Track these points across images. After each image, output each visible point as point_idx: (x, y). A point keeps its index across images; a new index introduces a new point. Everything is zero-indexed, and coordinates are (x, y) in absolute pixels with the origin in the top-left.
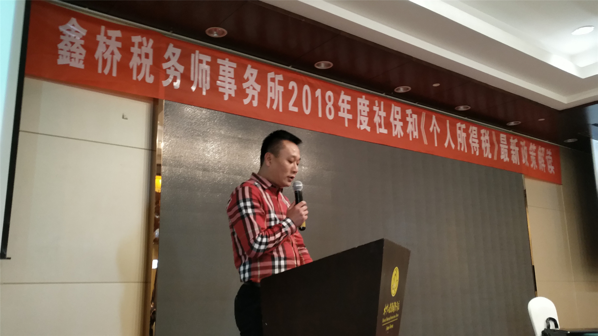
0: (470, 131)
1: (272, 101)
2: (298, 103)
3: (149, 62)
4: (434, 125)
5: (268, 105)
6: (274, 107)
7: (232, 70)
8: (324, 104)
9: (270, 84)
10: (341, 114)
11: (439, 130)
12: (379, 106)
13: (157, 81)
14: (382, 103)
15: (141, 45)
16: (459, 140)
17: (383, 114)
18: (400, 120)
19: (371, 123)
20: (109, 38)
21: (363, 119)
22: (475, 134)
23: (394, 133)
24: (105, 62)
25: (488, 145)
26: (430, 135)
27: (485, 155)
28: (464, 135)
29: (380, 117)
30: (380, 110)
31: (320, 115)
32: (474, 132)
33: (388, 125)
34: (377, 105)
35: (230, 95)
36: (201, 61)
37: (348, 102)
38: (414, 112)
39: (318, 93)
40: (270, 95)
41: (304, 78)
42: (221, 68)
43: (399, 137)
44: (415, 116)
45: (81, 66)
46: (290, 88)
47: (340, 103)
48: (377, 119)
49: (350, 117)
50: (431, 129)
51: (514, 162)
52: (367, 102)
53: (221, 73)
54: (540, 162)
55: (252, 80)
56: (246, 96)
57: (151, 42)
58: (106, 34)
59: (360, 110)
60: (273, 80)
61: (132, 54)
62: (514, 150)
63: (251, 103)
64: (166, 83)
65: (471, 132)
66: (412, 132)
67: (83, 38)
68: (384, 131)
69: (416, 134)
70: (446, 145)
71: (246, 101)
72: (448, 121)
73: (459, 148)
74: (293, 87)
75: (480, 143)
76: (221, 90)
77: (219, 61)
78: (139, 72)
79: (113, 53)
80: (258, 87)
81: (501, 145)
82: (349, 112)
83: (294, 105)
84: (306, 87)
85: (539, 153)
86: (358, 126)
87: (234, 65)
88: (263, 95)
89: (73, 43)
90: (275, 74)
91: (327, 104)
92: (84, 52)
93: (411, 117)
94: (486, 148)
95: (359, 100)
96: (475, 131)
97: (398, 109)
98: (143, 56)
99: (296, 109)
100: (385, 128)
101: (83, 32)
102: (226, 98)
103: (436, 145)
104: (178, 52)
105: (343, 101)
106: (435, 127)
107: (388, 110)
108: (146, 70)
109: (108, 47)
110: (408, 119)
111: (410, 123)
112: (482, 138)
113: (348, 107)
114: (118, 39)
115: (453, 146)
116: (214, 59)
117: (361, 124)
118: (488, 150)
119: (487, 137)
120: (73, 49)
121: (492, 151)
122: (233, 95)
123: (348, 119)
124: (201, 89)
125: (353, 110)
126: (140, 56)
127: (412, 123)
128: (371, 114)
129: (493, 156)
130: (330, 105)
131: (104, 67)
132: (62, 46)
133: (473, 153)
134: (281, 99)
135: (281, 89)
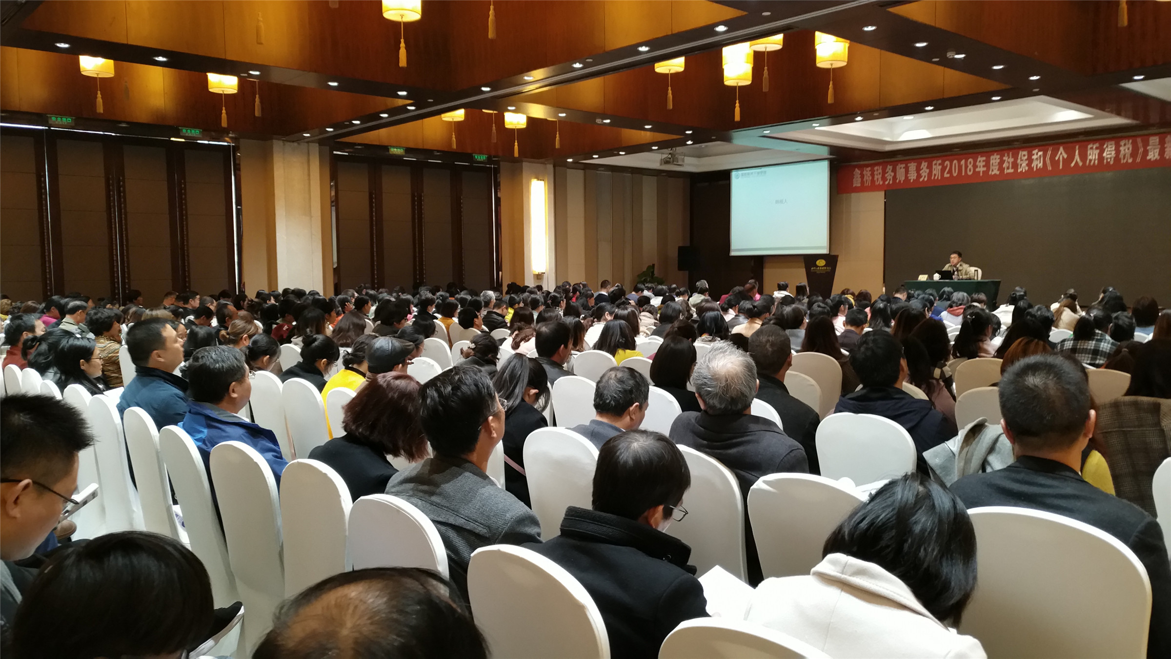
0: (1105, 147)
1: (935, 175)
2: (950, 172)
3: (881, 175)
5: (933, 178)
6: (936, 178)
7: (915, 167)
9: (934, 167)
10: (977, 170)
11: (1065, 156)
13: (884, 183)
14: (1011, 153)
15: (877, 170)
16: (1090, 157)
17: (1011, 160)
18: (1026, 160)
19: (1001, 169)
21: (994, 168)
23: (1020, 170)
24: (866, 181)
25: (1129, 151)
26: (1055, 163)
27: (1123, 161)
28: (1097, 151)
29: (1009, 163)
30: (1009, 158)
31: (963, 174)
32: (1109, 146)
33: (1015, 165)
34: (1006, 155)
37: (983, 161)
38: (1039, 151)
39: (963, 162)
40: (934, 172)
41: (954, 157)
42: (910, 167)
43: (1024, 171)
44: (1041, 154)
45: (860, 185)
47: (978, 163)
48: (1005, 165)
50: (1057, 158)
52: (998, 157)
53: (910, 170)
55: (925, 168)
56: (922, 177)
57: (881, 167)
58: (866, 171)
60: (936, 164)
63: (924, 180)
64: (887, 183)
68: (1011, 171)
69: (1040, 165)
70: (1073, 165)
71: (921, 180)
72: (1077, 147)
73: (1088, 164)
74: (947, 164)
75: (1118, 152)
76: (909, 178)
78: (878, 182)
79: (869, 177)
80: (928, 171)
81: (1148, 148)
82: (984, 166)
83: (947, 173)
84: (955, 162)
86: (990, 173)
87: (916, 164)
88: (930, 174)
89: (857, 177)
90: (937, 161)
91: (968, 166)
92: (860, 179)
93: (1037, 154)
94: (1125, 156)
95: (992, 157)
96: (1112, 144)
97: (1026, 152)
100: (1012, 168)
101: (859, 172)
102: (912, 181)
103: (1061, 167)
104: (891, 167)
105: (980, 161)
106: (1062, 154)
107: (1016, 157)
108: (880, 179)
109: (867, 175)
110: (1034, 156)
111: (1035, 159)
112: (1122, 148)
114: (870, 171)
115: (1081, 164)
116: (906, 165)
118: (1128, 155)
119: (1129, 145)
121: (1134, 154)
123: (983, 171)
124: (901, 181)
125: (987, 165)
126: (877, 175)
128: (1002, 162)
131: (866, 184)
132: (854, 180)
133: (1105, 164)
134: (940, 174)
135: (940, 168)
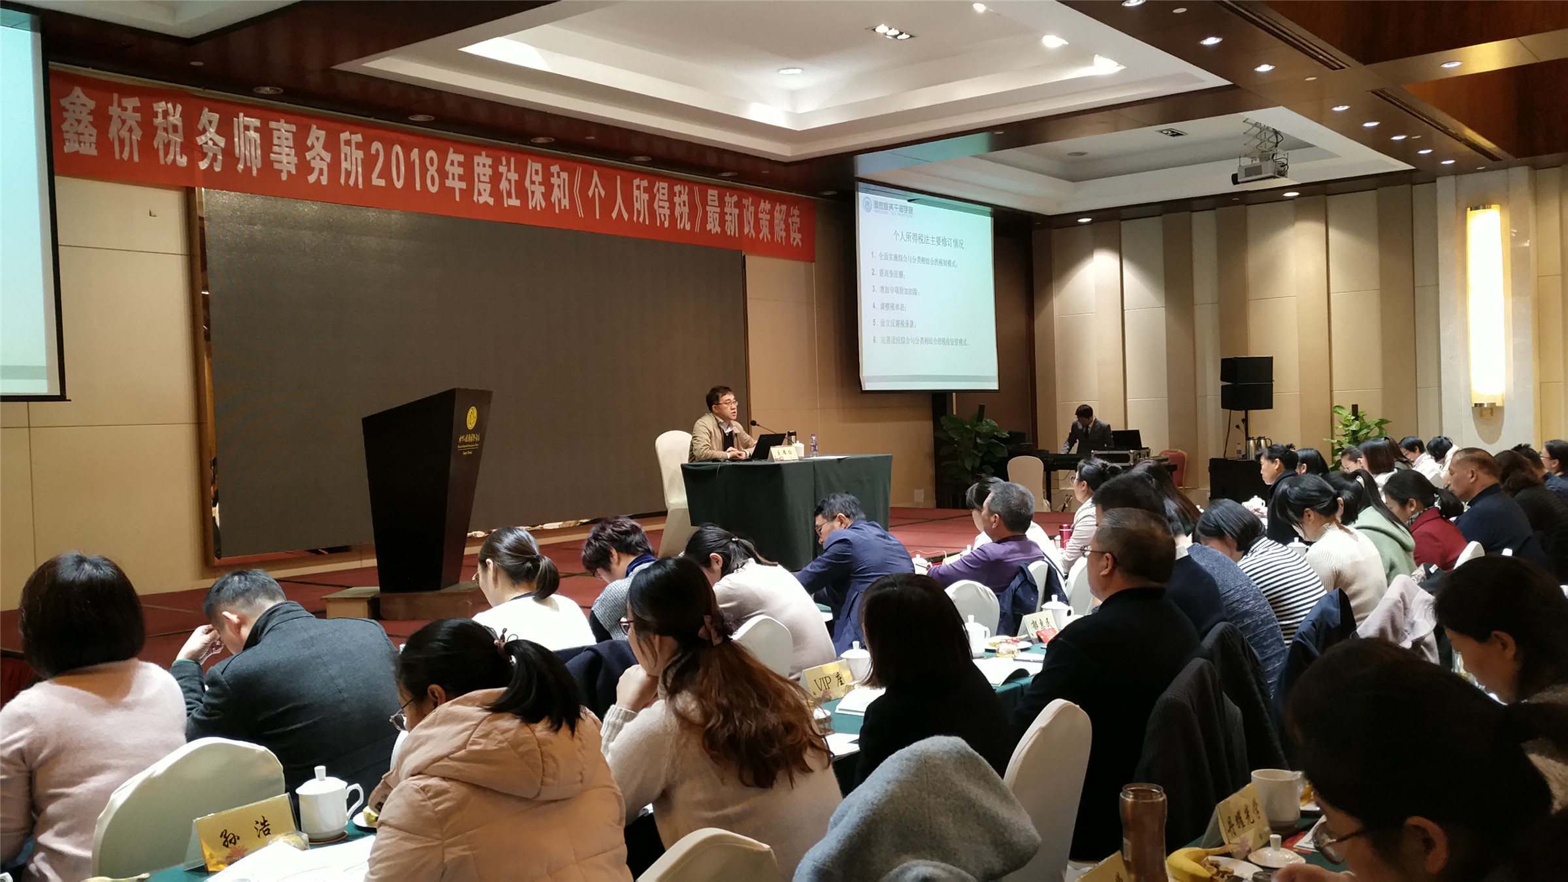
0: (655, 190)
1: (348, 174)
2: (386, 174)
4: (596, 186)
5: (342, 181)
6: (352, 182)
7: (290, 135)
8: (424, 170)
9: (344, 149)
11: (603, 193)
12: (508, 164)
13: (192, 163)
14: (513, 159)
16: (637, 206)
17: (514, 176)
18: (540, 184)
19: (496, 192)
20: (125, 109)
21: (482, 186)
22: (663, 194)
23: (531, 205)
24: (122, 142)
25: (686, 210)
26: (588, 203)
27: (680, 226)
28: (646, 197)
29: (510, 181)
30: (509, 170)
31: (418, 187)
33: (522, 193)
34: (504, 163)
35: (289, 172)
36: (247, 128)
37: (460, 164)
39: (415, 154)
40: (344, 165)
41: (393, 135)
42: (276, 133)
43: (539, 209)
44: (564, 175)
45: (93, 152)
46: (373, 152)
47: (448, 167)
48: (504, 185)
49: (463, 185)
50: (590, 193)
51: (729, 234)
52: (489, 161)
53: (276, 141)
54: (777, 229)
55: (319, 146)
56: (311, 170)
57: (179, 108)
58: (120, 105)
59: (479, 174)
60: (348, 143)
61: (156, 128)
62: (731, 214)
64: (203, 165)
65: (658, 190)
66: (560, 201)
67: (91, 113)
69: (566, 202)
70: (614, 215)
71: (312, 179)
72: (618, 177)
73: (635, 219)
74: (377, 151)
75: (672, 208)
76: (276, 166)
77: (273, 125)
78: (166, 154)
80: (327, 156)
81: (708, 208)
82: (461, 178)
83: (379, 177)
84: (397, 148)
85: (776, 214)
86: (476, 198)
87: (293, 128)
88: (334, 166)
89: (79, 122)
90: (351, 133)
91: (428, 170)
92: (94, 132)
93: (559, 177)
94: (681, 216)
96: (663, 188)
97: (538, 166)
98: (170, 130)
99: (382, 183)
100: (516, 198)
101: (91, 104)
102: (284, 177)
103: (598, 217)
104: (216, 117)
105: (452, 164)
106: (597, 188)
107: (521, 170)
109: (124, 122)
110: (554, 180)
111: (556, 187)
112: (676, 199)
113: (461, 171)
114: (135, 110)
115: (626, 216)
116: (265, 123)
117: (480, 194)
118: (685, 217)
119: (685, 197)
120: (81, 129)
121: (692, 218)
122: (294, 172)
123: (460, 190)
124: (251, 169)
125: (468, 176)
126: (166, 130)
127: (559, 186)
128: (496, 179)
129: (693, 226)
130: (432, 171)
131: (121, 152)
132: (66, 127)
133: (658, 224)
134: (360, 169)
135: (360, 154)
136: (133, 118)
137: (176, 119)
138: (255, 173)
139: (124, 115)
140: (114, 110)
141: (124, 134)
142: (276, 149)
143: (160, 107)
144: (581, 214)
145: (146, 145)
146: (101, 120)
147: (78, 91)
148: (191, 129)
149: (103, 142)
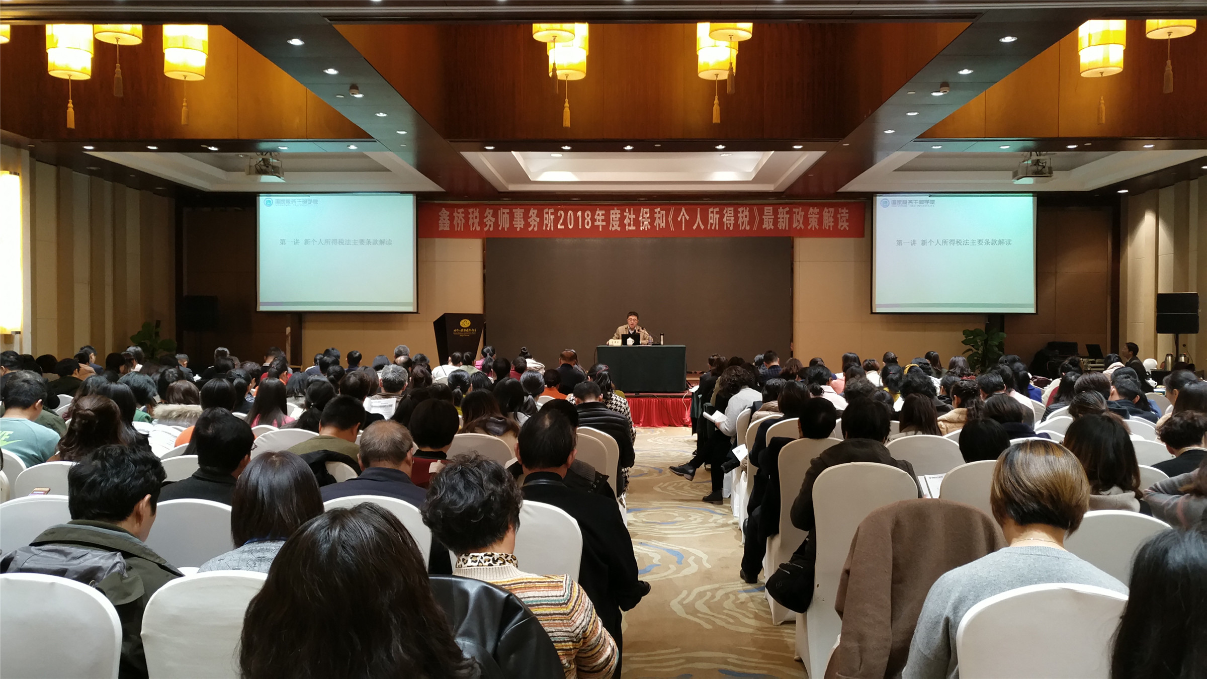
0: (725, 212)
1: (547, 225)
2: (565, 223)
3: (478, 220)
4: (683, 215)
5: (544, 228)
6: (548, 229)
7: (522, 214)
8: (584, 219)
9: (546, 216)
10: (597, 223)
11: (688, 218)
12: (630, 212)
13: (482, 229)
14: (632, 209)
15: (473, 212)
16: (711, 221)
17: (633, 216)
18: (648, 218)
19: (622, 225)
20: (459, 213)
21: (614, 223)
23: (642, 228)
24: (458, 224)
25: (747, 220)
26: (678, 224)
27: (742, 228)
28: (717, 216)
29: (630, 219)
30: (630, 214)
31: (580, 227)
32: (729, 212)
33: (637, 223)
34: (627, 211)
35: (520, 228)
36: (504, 213)
37: (602, 215)
38: (661, 210)
39: (579, 213)
40: (545, 222)
41: (569, 208)
42: (515, 214)
43: (646, 230)
44: (663, 213)
45: (448, 228)
46: (559, 215)
47: (596, 217)
48: (626, 221)
49: (604, 223)
50: (679, 219)
51: (780, 228)
52: (619, 212)
53: (515, 216)
54: (825, 222)
55: (534, 216)
56: (530, 226)
57: (478, 210)
58: (457, 212)
59: (613, 218)
60: (547, 213)
61: (469, 218)
62: (783, 218)
63: (533, 229)
64: (486, 229)
65: (727, 212)
66: (659, 225)
67: (448, 216)
68: (633, 228)
69: (663, 225)
70: (694, 227)
71: (530, 229)
72: (699, 209)
73: (709, 228)
74: (561, 214)
75: (736, 219)
76: (515, 226)
77: (514, 210)
78: (473, 226)
79: (461, 220)
80: (538, 219)
81: (764, 217)
82: (603, 221)
84: (571, 212)
85: (825, 214)
86: (610, 228)
87: (523, 210)
88: (541, 224)
89: (444, 219)
90: (549, 209)
91: (586, 219)
92: (449, 222)
93: (659, 213)
94: (743, 223)
95: (612, 212)
96: (730, 210)
97: (648, 210)
98: (475, 218)
99: (563, 227)
100: (633, 226)
101: (448, 213)
102: (518, 230)
103: (683, 229)
104: (491, 211)
105: (599, 215)
106: (684, 215)
107: (637, 214)
108: (476, 224)
109: (458, 218)
110: (657, 215)
111: (657, 218)
112: (740, 215)
113: (603, 217)
114: (462, 213)
115: (702, 227)
116: (510, 211)
117: (613, 226)
118: (746, 223)
119: (746, 213)
120: (445, 222)
121: (751, 223)
122: (522, 227)
123: (603, 226)
124: (504, 228)
125: (607, 219)
126: (473, 218)
127: (659, 218)
128: (623, 218)
129: (751, 228)
130: (588, 219)
131: (458, 228)
132: (440, 222)
133: (725, 229)
134: (552, 224)
135: (552, 217)
136: (461, 216)
137: (477, 214)
138: (506, 230)
139: (458, 215)
140: (455, 214)
141: (459, 222)
142: (515, 220)
143: (471, 210)
144: (672, 229)
145: (466, 225)
146: (452, 218)
147: (444, 209)
148: (482, 217)
149: (452, 226)
